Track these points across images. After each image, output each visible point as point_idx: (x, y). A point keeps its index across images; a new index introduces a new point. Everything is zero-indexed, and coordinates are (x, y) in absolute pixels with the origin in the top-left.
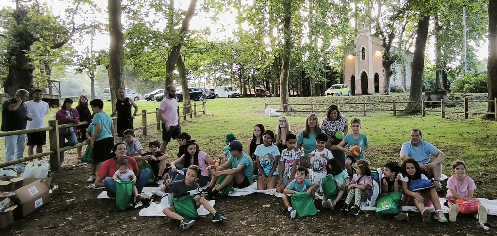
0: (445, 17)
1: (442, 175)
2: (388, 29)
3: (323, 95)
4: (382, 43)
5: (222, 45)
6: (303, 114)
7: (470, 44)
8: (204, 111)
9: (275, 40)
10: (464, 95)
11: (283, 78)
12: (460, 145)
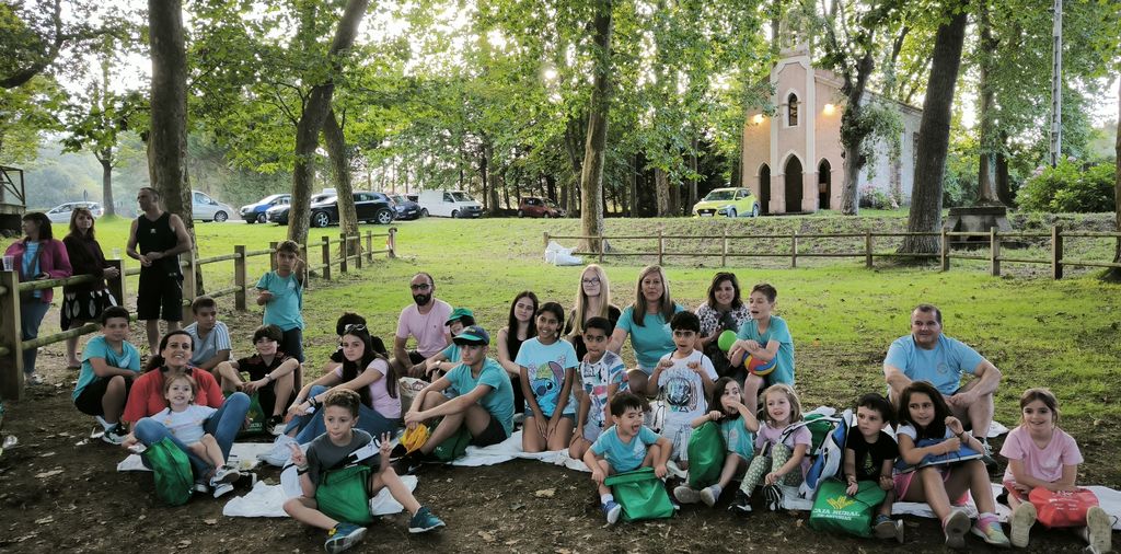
0: (1008, 17)
1: (993, 423)
2: (857, 47)
3: (688, 213)
4: (841, 82)
5: (438, 85)
6: (637, 261)
7: (1072, 86)
8: (391, 251)
9: (570, 75)
10: (1053, 216)
11: (589, 170)
12: (1041, 346)
